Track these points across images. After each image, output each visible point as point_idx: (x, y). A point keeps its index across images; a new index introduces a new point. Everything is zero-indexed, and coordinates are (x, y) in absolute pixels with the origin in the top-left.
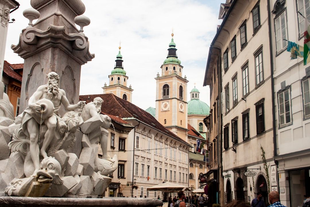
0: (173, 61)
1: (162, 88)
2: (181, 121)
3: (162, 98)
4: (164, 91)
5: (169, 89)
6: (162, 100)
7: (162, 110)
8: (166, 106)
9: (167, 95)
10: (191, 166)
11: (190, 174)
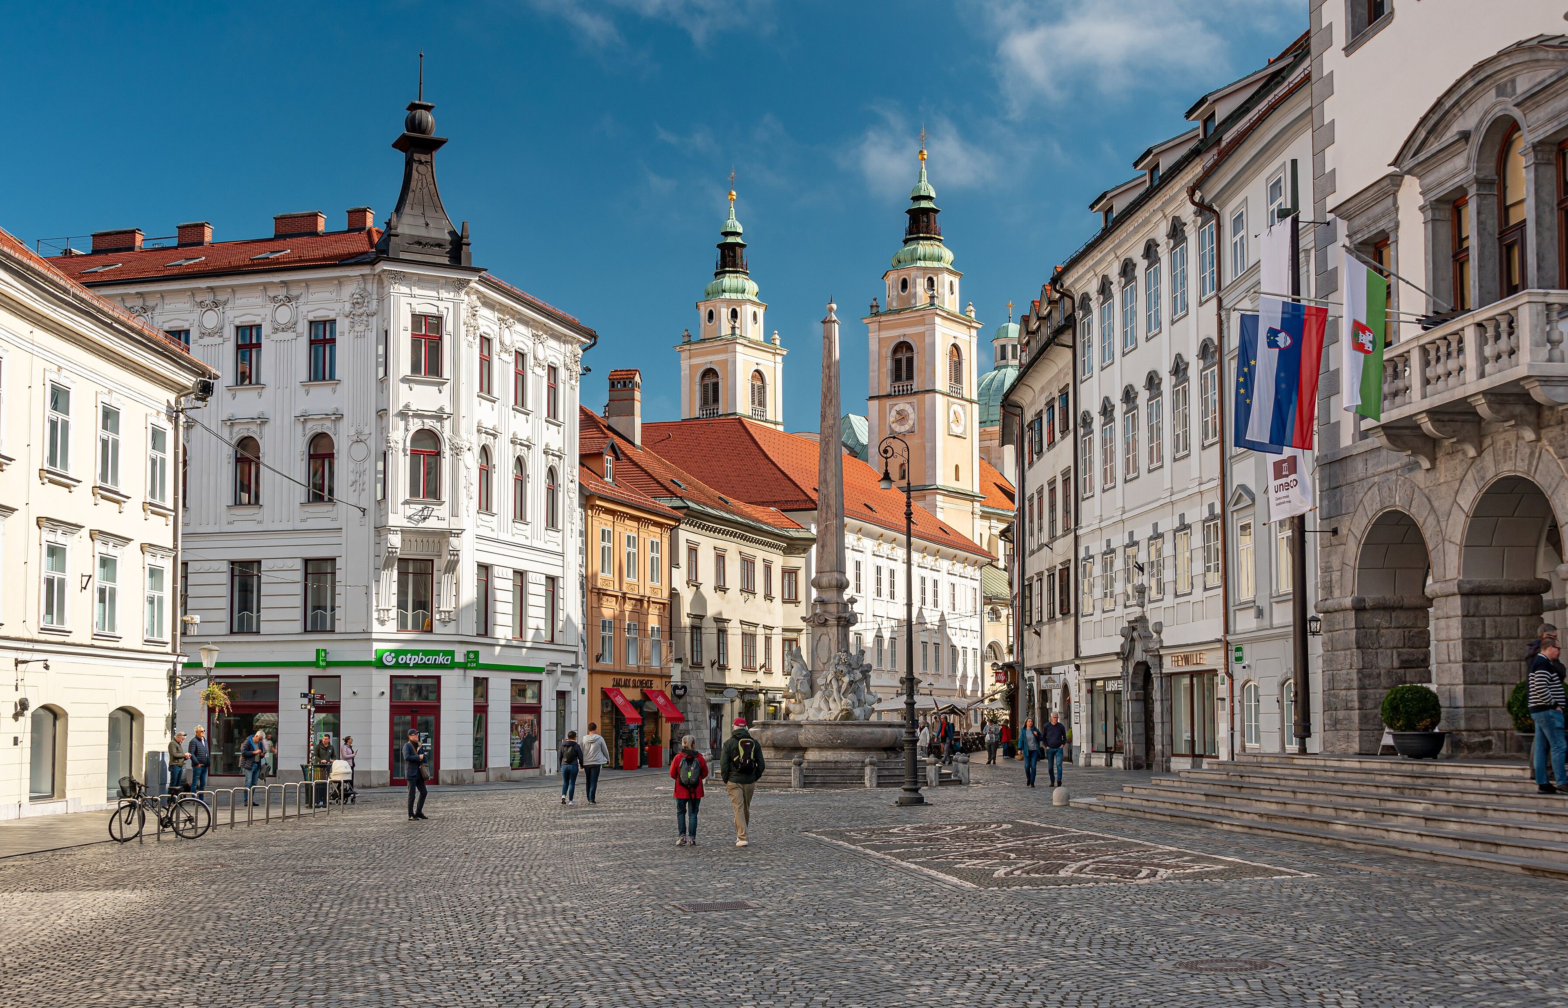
0: (925, 256)
1: (890, 354)
2: (957, 467)
3: (887, 389)
4: (897, 363)
5: (912, 358)
6: (889, 396)
7: (892, 430)
8: (902, 417)
9: (907, 379)
10: (992, 620)
11: (990, 646)
